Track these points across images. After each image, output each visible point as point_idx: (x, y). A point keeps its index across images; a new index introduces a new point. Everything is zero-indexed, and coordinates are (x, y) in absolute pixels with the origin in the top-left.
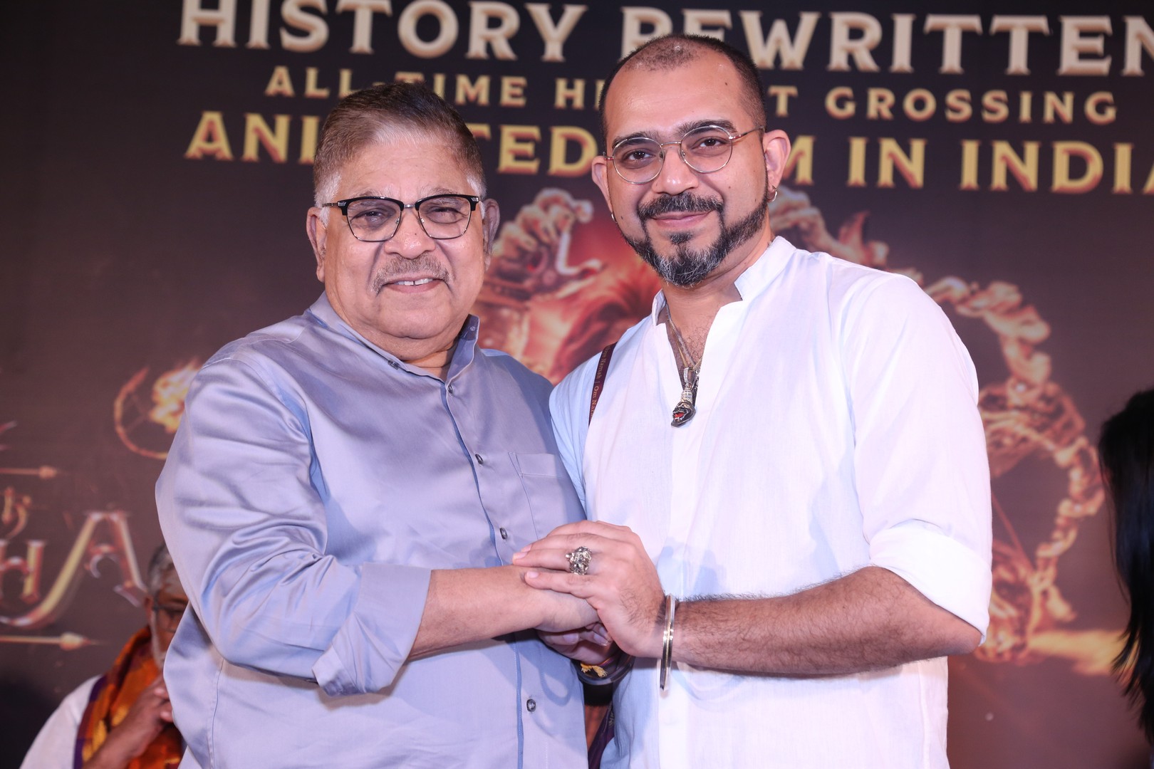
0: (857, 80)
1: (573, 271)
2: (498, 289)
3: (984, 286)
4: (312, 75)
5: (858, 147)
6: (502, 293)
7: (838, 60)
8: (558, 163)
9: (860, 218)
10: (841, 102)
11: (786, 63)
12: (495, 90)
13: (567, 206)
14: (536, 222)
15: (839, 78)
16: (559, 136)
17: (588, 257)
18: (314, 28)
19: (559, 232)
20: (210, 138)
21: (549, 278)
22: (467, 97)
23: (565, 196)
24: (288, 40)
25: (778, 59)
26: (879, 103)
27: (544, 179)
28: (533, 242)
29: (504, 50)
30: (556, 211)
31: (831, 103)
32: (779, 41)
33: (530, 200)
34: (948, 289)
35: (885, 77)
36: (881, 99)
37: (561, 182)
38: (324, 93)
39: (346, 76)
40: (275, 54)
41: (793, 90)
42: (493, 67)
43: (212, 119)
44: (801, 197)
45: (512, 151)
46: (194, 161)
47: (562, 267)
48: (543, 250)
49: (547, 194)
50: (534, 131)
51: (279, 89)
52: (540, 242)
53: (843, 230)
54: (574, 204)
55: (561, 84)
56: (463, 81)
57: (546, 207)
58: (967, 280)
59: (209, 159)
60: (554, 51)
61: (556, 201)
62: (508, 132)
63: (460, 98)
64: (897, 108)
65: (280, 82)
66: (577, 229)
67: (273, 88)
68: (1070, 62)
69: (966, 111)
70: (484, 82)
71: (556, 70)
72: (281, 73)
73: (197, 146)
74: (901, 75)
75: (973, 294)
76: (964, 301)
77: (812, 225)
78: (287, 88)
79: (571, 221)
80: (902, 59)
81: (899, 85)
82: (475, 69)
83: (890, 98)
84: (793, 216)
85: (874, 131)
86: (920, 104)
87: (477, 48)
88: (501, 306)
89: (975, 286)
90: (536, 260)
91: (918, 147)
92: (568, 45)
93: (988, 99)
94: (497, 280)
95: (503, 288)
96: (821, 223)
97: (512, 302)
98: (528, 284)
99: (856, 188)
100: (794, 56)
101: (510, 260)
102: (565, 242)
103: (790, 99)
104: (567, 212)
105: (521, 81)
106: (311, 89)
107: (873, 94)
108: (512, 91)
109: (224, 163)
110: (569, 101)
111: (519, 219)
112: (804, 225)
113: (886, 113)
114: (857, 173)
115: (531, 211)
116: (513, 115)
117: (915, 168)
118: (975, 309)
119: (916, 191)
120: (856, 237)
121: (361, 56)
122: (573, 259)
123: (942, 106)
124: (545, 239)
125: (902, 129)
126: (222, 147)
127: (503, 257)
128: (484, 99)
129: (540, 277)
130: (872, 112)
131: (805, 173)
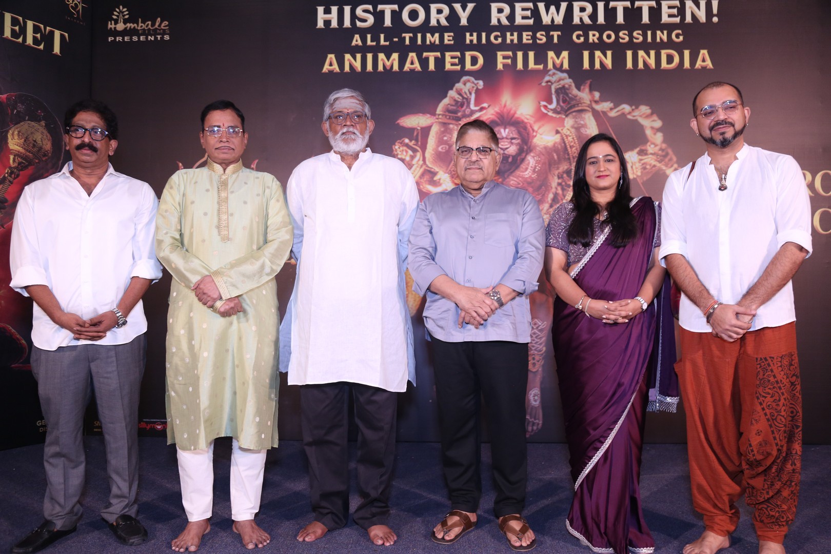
0: (584, 28)
1: (477, 108)
2: (448, 117)
3: (637, 107)
4: (369, 36)
5: (586, 54)
6: (450, 118)
7: (576, 20)
8: (468, 66)
9: (589, 82)
10: (578, 37)
11: (556, 23)
12: (442, 38)
13: (473, 83)
14: (461, 90)
15: (577, 28)
16: (468, 55)
17: (483, 103)
18: (369, 18)
19: (470, 93)
20: (331, 65)
21: (468, 112)
22: (430, 42)
23: (472, 79)
24: (359, 24)
25: (553, 21)
26: (593, 37)
27: (463, 72)
28: (461, 98)
29: (444, 22)
30: (469, 85)
31: (574, 37)
32: (553, 14)
33: (458, 82)
34: (624, 109)
35: (595, 26)
36: (594, 35)
38: (374, 43)
39: (382, 36)
40: (354, 29)
41: (559, 33)
42: (440, 29)
43: (331, 57)
44: (565, 75)
45: (449, 62)
46: (325, 73)
47: (472, 107)
48: (465, 100)
49: (465, 78)
50: (458, 54)
51: (357, 43)
52: (463, 98)
53: (582, 87)
54: (476, 82)
55: (468, 34)
56: (428, 35)
57: (465, 84)
58: (631, 106)
59: (331, 72)
60: (464, 22)
61: (469, 81)
62: (448, 54)
63: (428, 42)
64: (600, 38)
65: (357, 40)
66: (478, 91)
67: (354, 43)
68: (665, 19)
69: (627, 39)
70: (437, 35)
71: (465, 29)
72: (357, 37)
73: (326, 68)
74: (601, 25)
75: (633, 110)
76: (630, 113)
77: (570, 86)
78: (360, 43)
79: (475, 88)
80: (601, 19)
81: (601, 29)
82: (433, 30)
83: (597, 35)
84: (562, 82)
85: (592, 48)
86: (609, 37)
87: (433, 22)
88: (449, 124)
89: (633, 107)
90: (462, 105)
91: (609, 53)
92: (469, 19)
93: (635, 34)
94: (447, 113)
95: (450, 116)
96: (573, 85)
97: (454, 122)
98: (459, 114)
99: (586, 70)
100: (559, 20)
101: (452, 105)
102: (473, 97)
103: (558, 36)
104: (474, 85)
105: (452, 34)
106: (369, 43)
107: (591, 33)
108: (448, 38)
109: (337, 73)
110: (471, 41)
111: (454, 89)
112: (567, 86)
113: (596, 41)
114: (586, 65)
115: (459, 85)
116: (450, 48)
117: (608, 62)
118: (634, 116)
119: (609, 70)
120: (587, 90)
121: (388, 28)
122: (476, 105)
123: (617, 37)
124: (465, 96)
125: (602, 46)
126: (336, 68)
127: (449, 104)
128: (437, 42)
129: (464, 111)
130: (591, 41)
131: (566, 66)
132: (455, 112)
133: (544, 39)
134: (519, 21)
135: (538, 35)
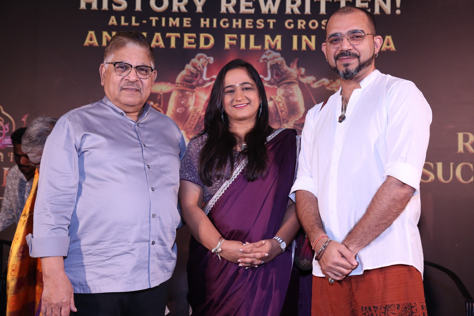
0: (294, 17)
1: (208, 79)
2: (185, 85)
3: (334, 81)
4: (123, 18)
5: (295, 38)
6: (186, 87)
7: (288, 11)
8: (202, 45)
9: (296, 60)
10: (289, 24)
11: (272, 12)
12: (181, 22)
13: (205, 58)
14: (196, 64)
15: (289, 16)
16: (202, 36)
17: (213, 75)
18: (123, 3)
19: (203, 67)
20: (91, 39)
21: (201, 81)
22: (172, 24)
23: (205, 56)
24: (115, 7)
25: (270, 11)
26: (301, 24)
27: (198, 50)
28: (195, 70)
29: (183, 9)
30: (202, 60)
31: (286, 24)
32: (270, 5)
33: (194, 57)
34: (324, 82)
35: (302, 16)
36: (302, 23)
37: (203, 51)
38: (127, 24)
39: (134, 18)
40: (111, 12)
41: (275, 21)
42: (180, 15)
43: (92, 33)
44: (278, 54)
45: (187, 41)
46: (86, 47)
47: (205, 78)
48: (198, 72)
49: (199, 55)
50: (194, 35)
51: (113, 23)
52: (198, 70)
53: (291, 64)
54: (208, 58)
55: (202, 20)
56: (171, 19)
57: (199, 59)
58: (329, 79)
59: (91, 46)
60: (199, 9)
61: (202, 57)
62: (186, 35)
63: (170, 25)
64: (307, 26)
65: (113, 21)
66: (209, 66)
67: (110, 23)
70: (178, 19)
71: (200, 15)
72: (113, 18)
73: (87, 42)
74: (308, 15)
75: (331, 83)
76: (328, 85)
77: (282, 63)
78: (115, 23)
79: (207, 63)
80: (308, 10)
81: (308, 18)
82: (175, 15)
83: (304, 23)
84: (276, 60)
85: (300, 33)
86: (314, 24)
87: (175, 9)
88: (186, 91)
89: (332, 81)
90: (196, 76)
91: (313, 38)
92: (204, 7)
94: (184, 83)
95: (186, 85)
96: (284, 62)
97: (189, 89)
98: (194, 83)
99: (295, 51)
100: (275, 10)
101: (188, 76)
102: (205, 70)
103: (274, 23)
104: (206, 60)
105: (190, 19)
106: (123, 23)
107: (299, 21)
108: (186, 22)
109: (96, 47)
110: (205, 25)
111: (191, 63)
112: (279, 63)
113: (303, 27)
114: (295, 46)
115: (195, 60)
116: (187, 30)
117: (313, 44)
118: (332, 88)
119: (313, 51)
120: (295, 66)
121: (138, 12)
122: (208, 76)
123: (320, 25)
124: (199, 69)
125: (308, 32)
126: (95, 42)
127: (186, 75)
128: (178, 25)
129: (198, 81)
130: (299, 27)
131: (279, 47)
132: (191, 82)
133: (263, 26)
134: (243, 10)
135: (258, 22)
